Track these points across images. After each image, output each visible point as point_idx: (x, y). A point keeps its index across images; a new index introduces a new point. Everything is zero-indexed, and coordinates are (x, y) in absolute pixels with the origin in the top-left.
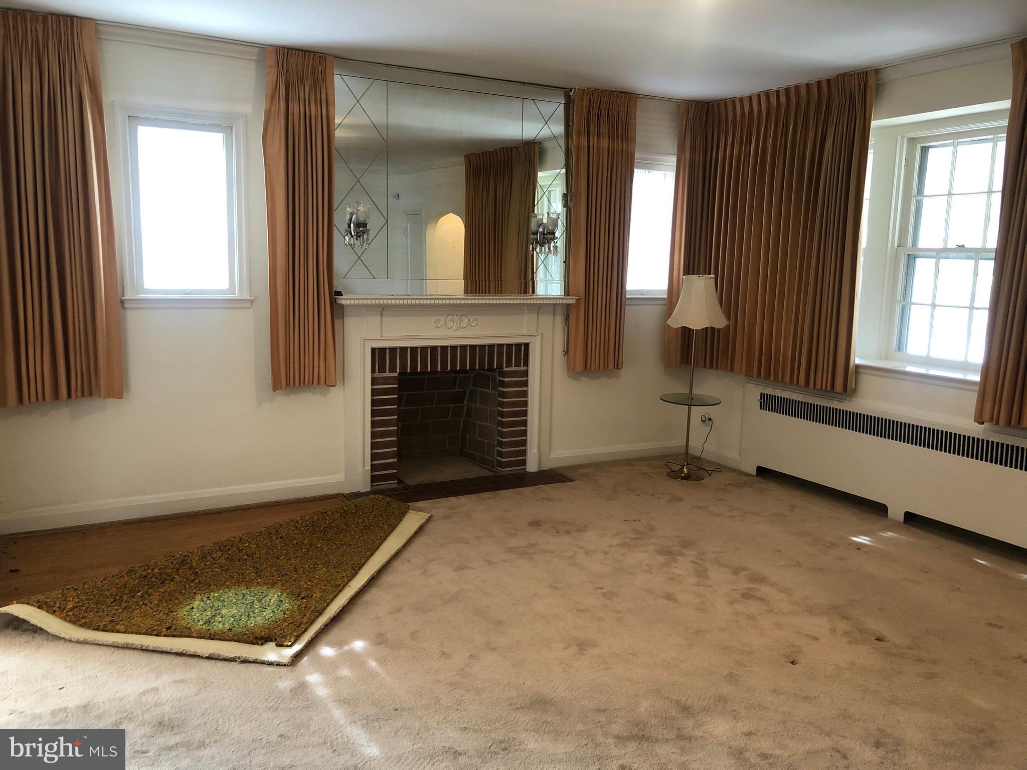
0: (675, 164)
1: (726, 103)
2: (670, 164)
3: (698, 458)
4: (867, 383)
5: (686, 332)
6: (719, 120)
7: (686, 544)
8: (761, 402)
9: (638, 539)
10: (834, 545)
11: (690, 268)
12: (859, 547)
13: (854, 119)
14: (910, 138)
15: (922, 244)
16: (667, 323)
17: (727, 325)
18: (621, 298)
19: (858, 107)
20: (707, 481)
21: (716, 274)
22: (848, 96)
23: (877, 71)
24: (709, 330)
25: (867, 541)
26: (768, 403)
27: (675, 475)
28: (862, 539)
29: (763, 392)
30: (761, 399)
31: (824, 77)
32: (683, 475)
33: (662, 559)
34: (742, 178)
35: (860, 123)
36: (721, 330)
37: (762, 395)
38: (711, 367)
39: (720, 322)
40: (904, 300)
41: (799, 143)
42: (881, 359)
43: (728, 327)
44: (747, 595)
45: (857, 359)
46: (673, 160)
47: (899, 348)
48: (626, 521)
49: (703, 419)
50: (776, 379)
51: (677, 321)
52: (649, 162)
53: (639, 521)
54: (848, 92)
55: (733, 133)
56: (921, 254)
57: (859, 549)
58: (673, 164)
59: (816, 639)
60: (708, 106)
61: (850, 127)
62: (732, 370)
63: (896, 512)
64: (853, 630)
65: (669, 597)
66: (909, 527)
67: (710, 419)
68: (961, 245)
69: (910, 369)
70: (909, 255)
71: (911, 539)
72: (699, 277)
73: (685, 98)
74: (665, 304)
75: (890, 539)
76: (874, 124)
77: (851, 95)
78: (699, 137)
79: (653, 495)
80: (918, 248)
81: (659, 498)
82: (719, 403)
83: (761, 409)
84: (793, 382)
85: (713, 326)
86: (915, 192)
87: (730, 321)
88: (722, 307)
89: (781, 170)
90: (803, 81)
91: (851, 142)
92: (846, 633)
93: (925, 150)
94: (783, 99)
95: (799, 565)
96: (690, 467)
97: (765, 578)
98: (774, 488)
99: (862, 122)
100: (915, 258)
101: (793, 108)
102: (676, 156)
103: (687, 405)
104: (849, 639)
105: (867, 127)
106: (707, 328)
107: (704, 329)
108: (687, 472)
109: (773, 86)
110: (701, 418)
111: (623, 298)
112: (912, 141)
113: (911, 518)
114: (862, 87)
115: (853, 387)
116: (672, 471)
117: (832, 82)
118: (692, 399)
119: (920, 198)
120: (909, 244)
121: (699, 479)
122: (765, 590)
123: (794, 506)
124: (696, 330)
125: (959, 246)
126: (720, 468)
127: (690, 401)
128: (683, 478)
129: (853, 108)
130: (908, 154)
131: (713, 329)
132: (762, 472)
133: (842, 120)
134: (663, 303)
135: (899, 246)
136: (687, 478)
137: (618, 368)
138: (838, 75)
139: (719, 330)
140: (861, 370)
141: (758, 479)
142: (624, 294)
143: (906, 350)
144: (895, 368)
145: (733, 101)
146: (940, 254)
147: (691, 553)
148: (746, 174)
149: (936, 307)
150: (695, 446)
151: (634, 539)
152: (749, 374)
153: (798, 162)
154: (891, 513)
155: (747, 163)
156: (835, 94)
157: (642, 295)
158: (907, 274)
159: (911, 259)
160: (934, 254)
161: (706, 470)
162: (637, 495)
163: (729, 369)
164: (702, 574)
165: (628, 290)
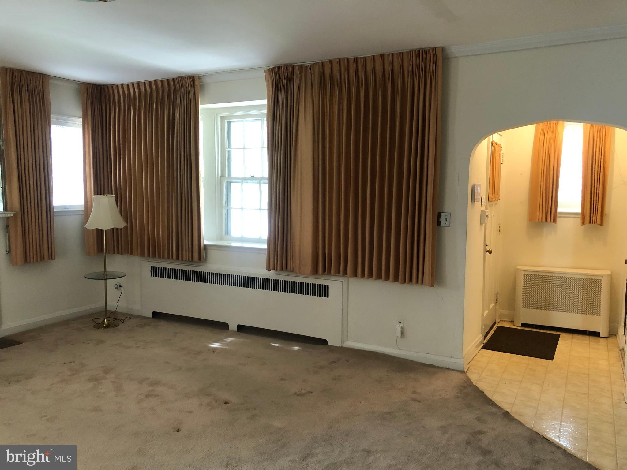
0: (82, 123)
1: (112, 87)
2: (78, 123)
3: (114, 312)
4: (212, 255)
5: (99, 232)
6: (109, 97)
7: (107, 371)
8: (152, 272)
9: (73, 375)
10: (199, 352)
11: (99, 190)
12: (214, 350)
13: (190, 104)
14: (221, 116)
15: (233, 175)
16: (85, 226)
17: (126, 226)
18: (50, 212)
19: (192, 97)
20: (121, 326)
21: (116, 194)
22: (185, 89)
23: (200, 77)
24: (115, 230)
25: (219, 345)
26: (156, 272)
27: (98, 326)
28: (216, 345)
29: (152, 266)
30: (151, 270)
31: (171, 77)
32: (104, 325)
33: (91, 385)
34: (127, 134)
35: (193, 105)
36: (122, 229)
37: (152, 268)
38: (118, 253)
39: (121, 224)
40: (227, 206)
41: (160, 113)
42: (218, 240)
43: (126, 227)
44: (148, 396)
45: (205, 241)
46: (80, 121)
47: (227, 233)
48: (64, 364)
49: (116, 287)
50: (159, 257)
51: (91, 225)
52: (62, 121)
53: (74, 362)
54: (185, 87)
55: (119, 106)
56: (234, 180)
57: (214, 352)
58: (80, 123)
59: (191, 412)
60: (101, 87)
61: (188, 107)
62: (132, 254)
63: (233, 327)
64: (212, 401)
65: (97, 409)
66: (240, 333)
67: (120, 286)
68: (252, 176)
69: (234, 244)
70: (227, 181)
71: (242, 340)
72: (104, 196)
73: (85, 82)
74: (83, 214)
75: (230, 342)
76: (201, 107)
77: (186, 88)
78: (97, 108)
79: (84, 342)
80: (231, 177)
81: (89, 344)
82: (125, 276)
83: (152, 276)
84: (169, 257)
85: (117, 227)
86: (227, 146)
87: (127, 224)
88: (121, 215)
89: (150, 130)
90: (159, 78)
91: (190, 117)
92: (208, 404)
93: (229, 123)
94: (148, 88)
95: (180, 368)
96: (109, 319)
97: (159, 382)
98: (163, 324)
99: (194, 104)
100: (231, 183)
101: (154, 93)
102: (82, 118)
103: (103, 279)
104: (209, 407)
105: (197, 108)
106: (113, 228)
107: (111, 229)
108: (107, 323)
109: (142, 79)
110: (115, 286)
111: (52, 212)
112: (222, 118)
113: (241, 328)
114: (192, 84)
115: (204, 258)
116: (97, 324)
117: (176, 80)
118: (107, 275)
119: (230, 150)
120: (227, 175)
121: (116, 326)
122: (160, 389)
123: (176, 333)
124: (106, 230)
125: (251, 176)
126: (129, 316)
127: (105, 277)
128: (105, 327)
129: (189, 96)
130: (221, 125)
131: (117, 229)
132: (156, 315)
133: (183, 102)
134: (80, 213)
135: (222, 176)
136: (108, 326)
137: (52, 259)
138: (179, 77)
139: (121, 229)
140: (208, 248)
141: (154, 319)
142: (51, 209)
143: (231, 234)
144: (226, 245)
145: (117, 86)
146: (242, 180)
147: (111, 376)
148: (129, 132)
149: (244, 210)
150: (112, 305)
151: (70, 375)
152: (142, 254)
153: (160, 126)
154: (230, 327)
155: (129, 125)
156: (178, 88)
157: (66, 208)
158: (227, 191)
159: (229, 183)
160: (240, 180)
161: (120, 320)
162: (72, 344)
163: (130, 253)
164: (119, 389)
165: (55, 206)
